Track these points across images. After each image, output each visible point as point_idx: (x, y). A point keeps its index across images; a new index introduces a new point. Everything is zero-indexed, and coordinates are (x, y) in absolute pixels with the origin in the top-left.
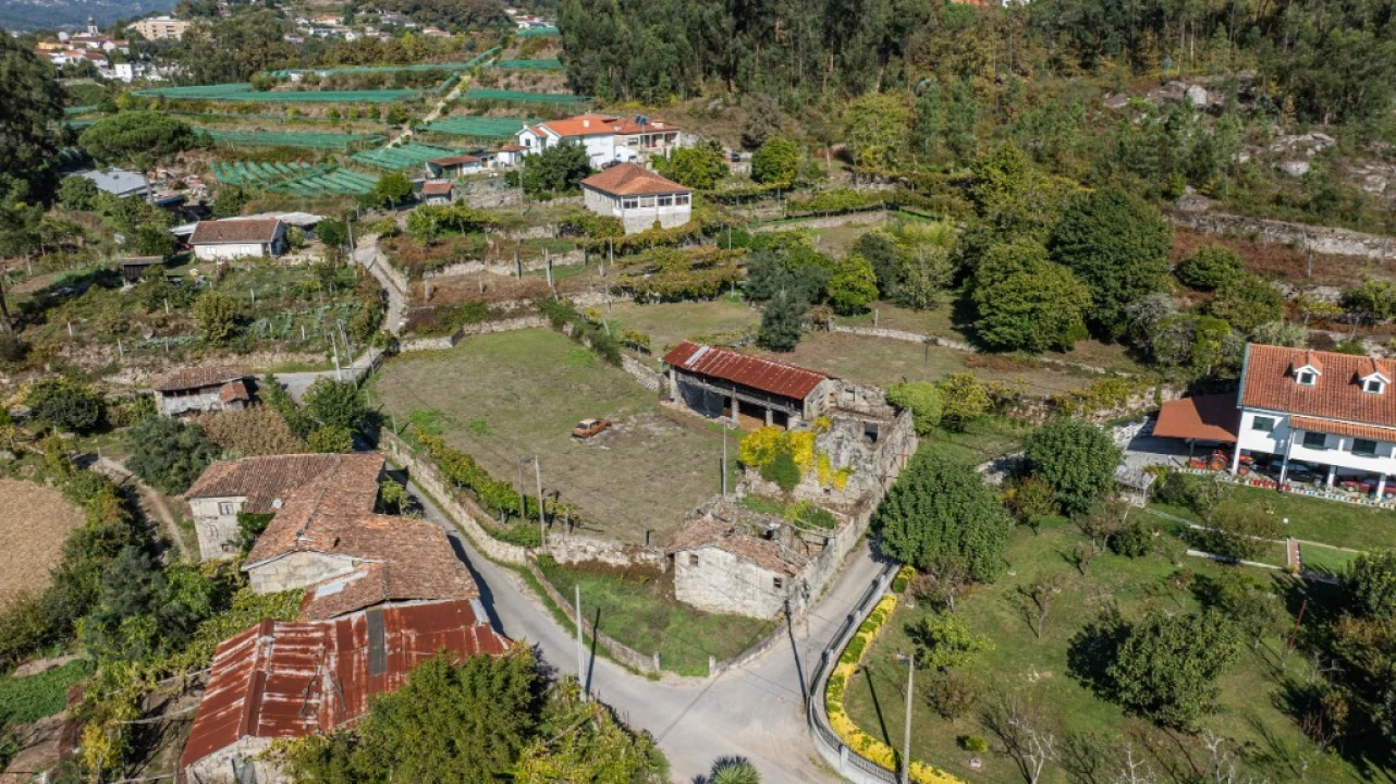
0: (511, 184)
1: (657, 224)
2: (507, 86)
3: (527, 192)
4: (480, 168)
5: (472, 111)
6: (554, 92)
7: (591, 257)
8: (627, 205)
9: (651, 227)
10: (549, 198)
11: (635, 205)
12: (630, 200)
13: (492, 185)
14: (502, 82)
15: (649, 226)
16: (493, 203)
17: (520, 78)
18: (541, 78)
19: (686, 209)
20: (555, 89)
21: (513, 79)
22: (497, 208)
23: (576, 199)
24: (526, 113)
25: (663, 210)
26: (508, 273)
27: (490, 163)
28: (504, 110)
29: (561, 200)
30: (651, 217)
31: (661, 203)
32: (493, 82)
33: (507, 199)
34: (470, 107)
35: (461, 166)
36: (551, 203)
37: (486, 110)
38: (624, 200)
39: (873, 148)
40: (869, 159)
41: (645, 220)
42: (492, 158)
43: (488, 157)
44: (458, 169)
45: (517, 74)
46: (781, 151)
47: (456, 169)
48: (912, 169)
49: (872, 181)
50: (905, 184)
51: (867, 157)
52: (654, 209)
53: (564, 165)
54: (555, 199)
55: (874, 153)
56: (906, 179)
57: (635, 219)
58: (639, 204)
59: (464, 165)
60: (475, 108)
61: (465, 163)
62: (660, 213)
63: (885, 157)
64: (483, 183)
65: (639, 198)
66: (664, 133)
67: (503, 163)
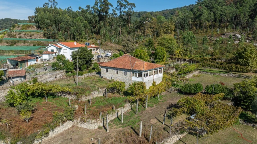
0: (57, 69)
1: (154, 84)
2: (20, 37)
4: (36, 62)
5: (9, 44)
6: (39, 39)
8: (144, 76)
10: (82, 74)
12: (146, 73)
13: (46, 69)
14: (18, 36)
15: (151, 85)
16: (52, 79)
17: (25, 35)
18: (33, 35)
19: (161, 75)
20: (39, 38)
21: (22, 35)
22: (56, 81)
24: (32, 44)
25: (155, 76)
26: (96, 127)
28: (23, 44)
29: (87, 75)
30: (152, 80)
31: (155, 73)
32: (14, 36)
33: (58, 76)
34: (7, 43)
35: (27, 61)
37: (15, 44)
38: (143, 73)
39: (179, 50)
40: (178, 54)
41: (150, 82)
42: (40, 57)
43: (38, 57)
44: (26, 63)
45: (23, 34)
46: (163, 51)
47: (25, 62)
48: (191, 56)
49: (178, 61)
50: (188, 61)
51: (177, 53)
52: (152, 76)
53: (85, 58)
54: (85, 75)
55: (180, 52)
56: (188, 60)
57: (147, 82)
58: (148, 75)
59: (28, 61)
60: (10, 43)
61: (29, 59)
62: (154, 78)
63: (183, 53)
64: (41, 69)
65: (149, 71)
66: (96, 48)
67: (45, 59)
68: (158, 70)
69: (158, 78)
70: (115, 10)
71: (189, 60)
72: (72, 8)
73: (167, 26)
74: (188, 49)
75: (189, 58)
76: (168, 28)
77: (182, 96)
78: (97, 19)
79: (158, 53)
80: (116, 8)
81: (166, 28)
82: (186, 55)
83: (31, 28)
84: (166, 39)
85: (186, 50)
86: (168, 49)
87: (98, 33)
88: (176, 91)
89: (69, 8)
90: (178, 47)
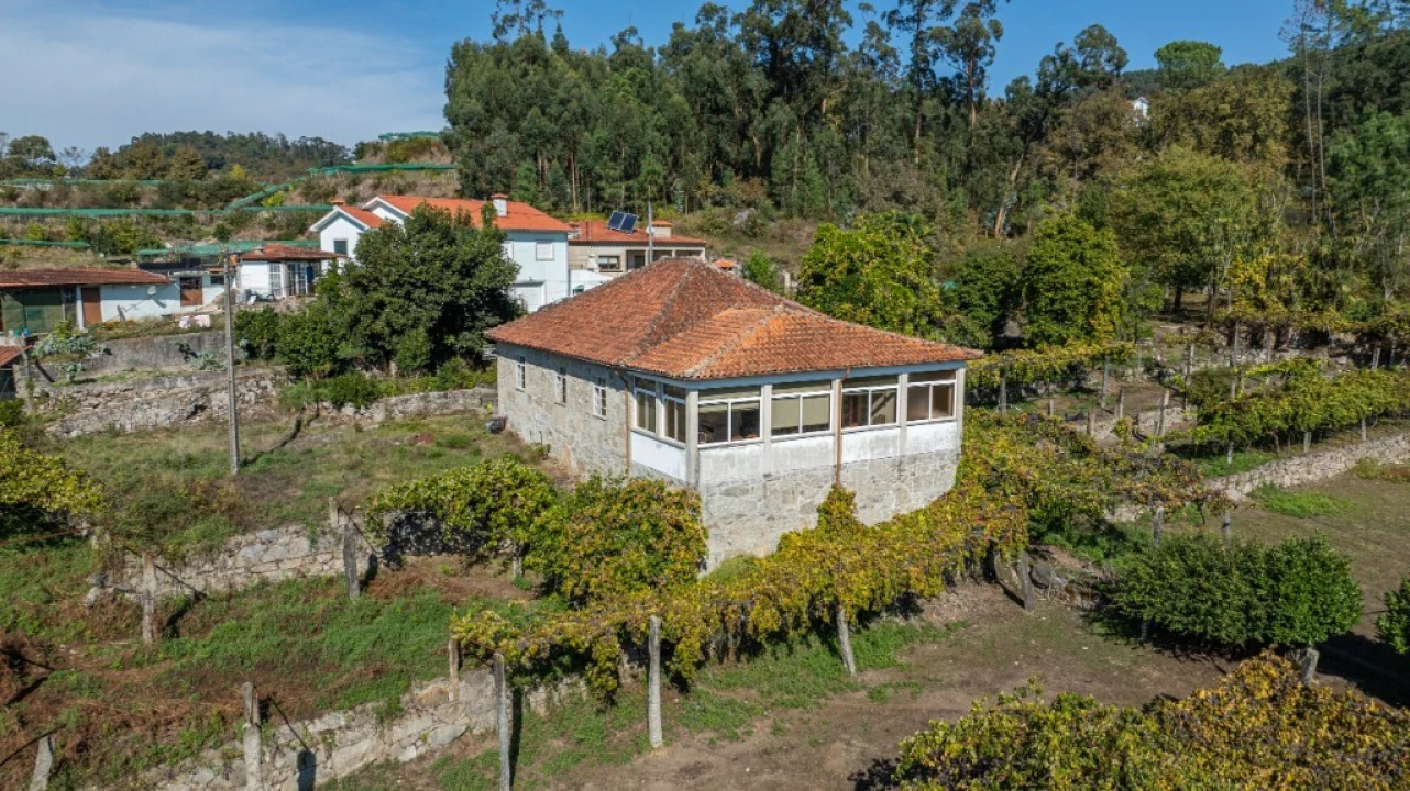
0: (252, 352)
1: (837, 510)
3: (298, 374)
7: (537, 699)
8: (712, 428)
9: (813, 520)
10: (369, 396)
11: (747, 424)
12: (731, 401)
13: (187, 352)
15: (801, 519)
16: (162, 415)
19: (940, 435)
22: (172, 431)
23: (462, 399)
25: (860, 444)
27: (212, 294)
29: (414, 403)
30: (811, 478)
31: (854, 412)
33: (220, 400)
34: (272, 227)
35: (92, 294)
36: (378, 413)
38: (694, 403)
39: (1267, 258)
40: (1256, 288)
41: (788, 495)
42: (217, 280)
43: (206, 274)
44: (79, 304)
45: (370, 182)
46: (1089, 254)
47: (73, 301)
48: (1375, 310)
49: (1255, 343)
50: (1347, 350)
51: (1250, 282)
52: (824, 441)
53: (430, 289)
54: (393, 400)
55: (1270, 272)
56: (1350, 339)
57: (745, 492)
58: (765, 422)
59: (103, 292)
60: (281, 228)
61: (114, 285)
62: (847, 458)
63: (1300, 281)
64: (151, 345)
65: (767, 390)
66: (674, 249)
67: (249, 294)
68: (903, 385)
69: (899, 465)
70: (883, 26)
71: (1360, 342)
72: (640, 35)
73: (1226, 108)
74: (1350, 245)
75: (1359, 324)
76: (1233, 121)
77: (1123, 655)
78: (757, 81)
79: (1049, 269)
80: (892, 17)
81: (1223, 118)
82: (1329, 294)
83: (432, 153)
84: (1176, 177)
85: (1332, 263)
86: (1186, 251)
87: (757, 169)
88: (1078, 600)
89: (622, 35)
90: (1255, 237)
